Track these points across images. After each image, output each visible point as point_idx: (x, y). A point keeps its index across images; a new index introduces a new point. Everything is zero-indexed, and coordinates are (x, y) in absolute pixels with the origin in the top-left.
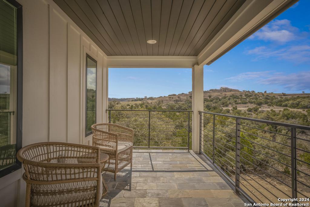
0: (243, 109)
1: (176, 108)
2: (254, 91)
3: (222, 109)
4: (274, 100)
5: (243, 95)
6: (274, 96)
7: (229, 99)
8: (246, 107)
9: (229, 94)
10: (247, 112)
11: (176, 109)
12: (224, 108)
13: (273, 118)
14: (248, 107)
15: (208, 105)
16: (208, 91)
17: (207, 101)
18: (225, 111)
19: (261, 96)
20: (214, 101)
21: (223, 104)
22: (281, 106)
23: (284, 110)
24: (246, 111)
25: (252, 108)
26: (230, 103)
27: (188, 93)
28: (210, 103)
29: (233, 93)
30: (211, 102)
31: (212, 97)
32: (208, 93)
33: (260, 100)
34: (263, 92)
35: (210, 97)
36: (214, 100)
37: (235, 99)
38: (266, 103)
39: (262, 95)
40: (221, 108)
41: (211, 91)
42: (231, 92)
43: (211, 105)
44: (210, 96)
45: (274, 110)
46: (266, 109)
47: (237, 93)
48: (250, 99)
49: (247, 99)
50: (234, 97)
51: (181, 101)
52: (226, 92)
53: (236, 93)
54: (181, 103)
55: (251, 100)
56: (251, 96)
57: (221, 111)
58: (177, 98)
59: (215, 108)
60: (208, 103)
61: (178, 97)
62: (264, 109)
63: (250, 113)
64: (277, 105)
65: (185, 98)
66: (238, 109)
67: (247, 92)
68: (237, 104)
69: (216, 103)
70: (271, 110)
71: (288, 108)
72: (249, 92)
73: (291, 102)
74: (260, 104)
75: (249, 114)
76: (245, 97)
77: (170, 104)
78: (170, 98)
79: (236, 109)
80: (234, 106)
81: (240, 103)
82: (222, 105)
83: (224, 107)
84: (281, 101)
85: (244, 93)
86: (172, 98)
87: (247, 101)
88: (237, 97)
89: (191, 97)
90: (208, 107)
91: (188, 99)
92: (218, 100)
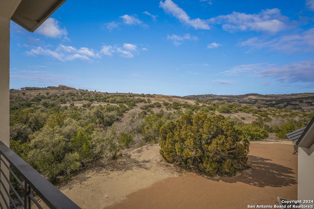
0: (79, 105)
2: (87, 90)
3: (60, 106)
4: (101, 98)
5: (79, 93)
6: (101, 94)
7: (67, 96)
8: (81, 103)
9: (66, 92)
10: (82, 108)
12: (63, 105)
13: (101, 111)
14: (83, 103)
15: (45, 103)
16: (45, 88)
18: (63, 107)
19: (93, 94)
20: (52, 98)
21: (62, 101)
22: (105, 101)
23: (107, 105)
24: (82, 107)
25: (86, 104)
26: (68, 100)
27: (20, 89)
28: (48, 100)
29: (70, 91)
31: (50, 94)
32: (45, 90)
33: (91, 97)
34: (94, 91)
35: (48, 94)
37: (72, 96)
38: (96, 100)
39: (93, 93)
41: (49, 88)
42: (68, 90)
43: (49, 102)
44: (47, 93)
45: (101, 105)
46: (96, 104)
47: (74, 91)
49: (82, 96)
50: (71, 94)
52: (64, 89)
55: (85, 97)
56: (85, 94)
57: (59, 108)
59: (53, 105)
60: (45, 100)
62: (95, 105)
63: (85, 108)
64: (103, 101)
65: (16, 94)
66: (75, 105)
68: (74, 101)
69: (54, 100)
70: (99, 105)
71: (109, 103)
72: (83, 90)
73: (111, 99)
74: (92, 101)
75: (84, 110)
76: (80, 95)
79: (73, 105)
80: (72, 103)
81: (77, 100)
82: (60, 102)
84: (105, 98)
85: (80, 91)
87: (82, 98)
88: (74, 95)
89: (24, 94)
90: (45, 104)
91: (20, 96)
92: (57, 97)
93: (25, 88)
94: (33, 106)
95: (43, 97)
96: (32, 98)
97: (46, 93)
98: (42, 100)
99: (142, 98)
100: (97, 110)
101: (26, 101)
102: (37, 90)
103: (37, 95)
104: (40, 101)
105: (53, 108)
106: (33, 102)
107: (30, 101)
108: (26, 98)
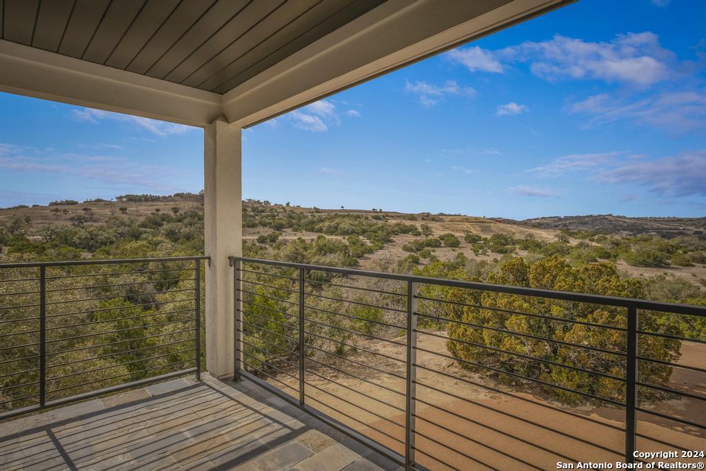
0: (249, 237)
1: (79, 238)
2: (268, 202)
4: (303, 221)
5: (249, 209)
6: (301, 213)
8: (254, 233)
10: (258, 244)
11: (78, 241)
13: (304, 253)
14: (258, 233)
15: (171, 231)
16: (170, 196)
17: (169, 222)
19: (281, 213)
20: (186, 221)
22: (312, 230)
23: (319, 238)
24: (256, 242)
25: (265, 235)
27: (115, 200)
28: (177, 226)
30: (180, 223)
31: (182, 212)
32: (170, 201)
33: (279, 219)
34: (284, 205)
35: (175, 210)
36: (185, 217)
38: (290, 226)
39: (282, 210)
41: (179, 198)
43: (179, 230)
44: (175, 208)
45: (303, 238)
46: (289, 236)
48: (262, 218)
49: (256, 217)
51: (95, 221)
54: (93, 226)
55: (264, 219)
56: (263, 211)
58: (82, 213)
59: (188, 237)
60: (171, 225)
61: (85, 209)
62: (287, 238)
63: (263, 245)
64: (307, 230)
65: (107, 211)
67: (255, 202)
69: (191, 225)
70: (298, 239)
71: (323, 234)
72: (258, 202)
73: (327, 224)
74: (279, 228)
75: (261, 248)
76: (252, 214)
77: (57, 227)
78: (57, 210)
84: (312, 222)
85: (250, 205)
86: (65, 211)
87: (257, 222)
89: (123, 210)
90: (172, 235)
91: (115, 215)
92: (196, 218)
93: (125, 197)
94: (146, 239)
95: (165, 218)
96: (142, 219)
97: (173, 209)
98: (163, 224)
99: (408, 223)
100: (293, 249)
101: (129, 226)
102: (152, 200)
103: (153, 214)
104: (160, 228)
105: (189, 244)
106: (144, 229)
107: (137, 226)
108: (129, 218)
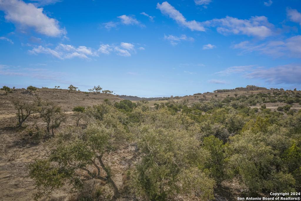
0: (272, 108)
1: (202, 107)
2: (282, 89)
3: (250, 108)
5: (272, 93)
7: (257, 97)
8: (275, 105)
9: (256, 92)
10: (277, 111)
11: (201, 108)
12: (252, 107)
14: (278, 105)
15: (234, 104)
16: (234, 89)
17: (233, 100)
18: (252, 110)
20: (241, 100)
21: (251, 102)
24: (276, 110)
25: (282, 106)
26: (258, 102)
27: (213, 92)
28: (237, 102)
29: (260, 91)
30: (238, 101)
31: (239, 96)
32: (234, 91)
33: (290, 98)
34: (293, 90)
35: (236, 95)
36: (240, 98)
37: (262, 97)
38: (298, 101)
39: (291, 93)
40: (248, 107)
41: (237, 90)
42: (258, 90)
43: (238, 104)
44: (236, 94)
47: (265, 91)
48: (280, 97)
49: (276, 97)
50: (262, 95)
51: (207, 100)
52: (252, 90)
53: (263, 91)
54: (206, 102)
55: (281, 98)
56: (280, 94)
57: (249, 110)
58: (203, 97)
59: (242, 107)
60: (234, 102)
61: (204, 96)
62: (296, 108)
63: (281, 112)
65: (211, 97)
66: (267, 108)
67: (275, 90)
68: (266, 102)
69: (243, 102)
72: (277, 89)
74: (291, 103)
75: (280, 114)
76: (274, 95)
77: (195, 103)
78: (195, 97)
79: (265, 108)
80: (263, 105)
81: (269, 102)
82: (249, 104)
83: (251, 105)
85: (272, 91)
86: (198, 97)
87: (276, 100)
88: (264, 95)
89: (216, 96)
90: (234, 106)
91: (213, 98)
92: (245, 98)
93: (216, 91)
94: (224, 107)
95: (232, 99)
96: (223, 99)
97: (235, 95)
98: (231, 101)
101: (218, 102)
102: (227, 91)
103: (227, 97)
104: (230, 103)
105: (242, 110)
106: (223, 103)
107: (221, 102)
108: (218, 99)
